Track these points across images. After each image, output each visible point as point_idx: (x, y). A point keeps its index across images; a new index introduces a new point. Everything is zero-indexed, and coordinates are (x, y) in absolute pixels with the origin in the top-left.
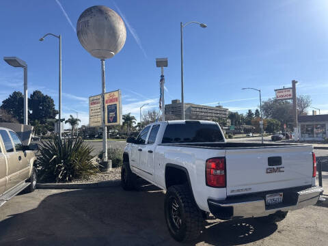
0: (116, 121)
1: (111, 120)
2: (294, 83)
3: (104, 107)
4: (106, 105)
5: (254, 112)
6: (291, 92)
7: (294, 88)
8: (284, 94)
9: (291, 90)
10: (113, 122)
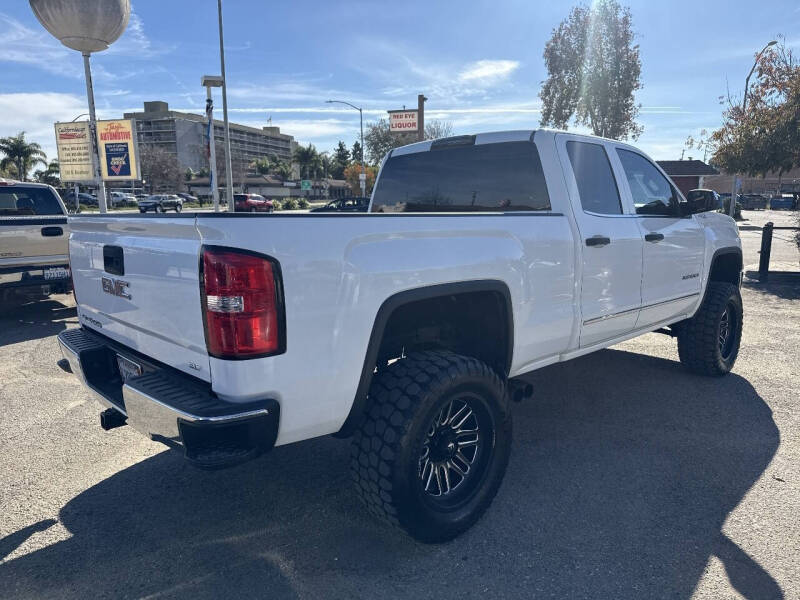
0: (129, 173)
1: (117, 171)
2: (422, 99)
3: (96, 149)
4: (102, 144)
5: (349, 147)
6: (415, 120)
7: (420, 111)
8: (404, 120)
9: (416, 114)
10: (120, 174)
